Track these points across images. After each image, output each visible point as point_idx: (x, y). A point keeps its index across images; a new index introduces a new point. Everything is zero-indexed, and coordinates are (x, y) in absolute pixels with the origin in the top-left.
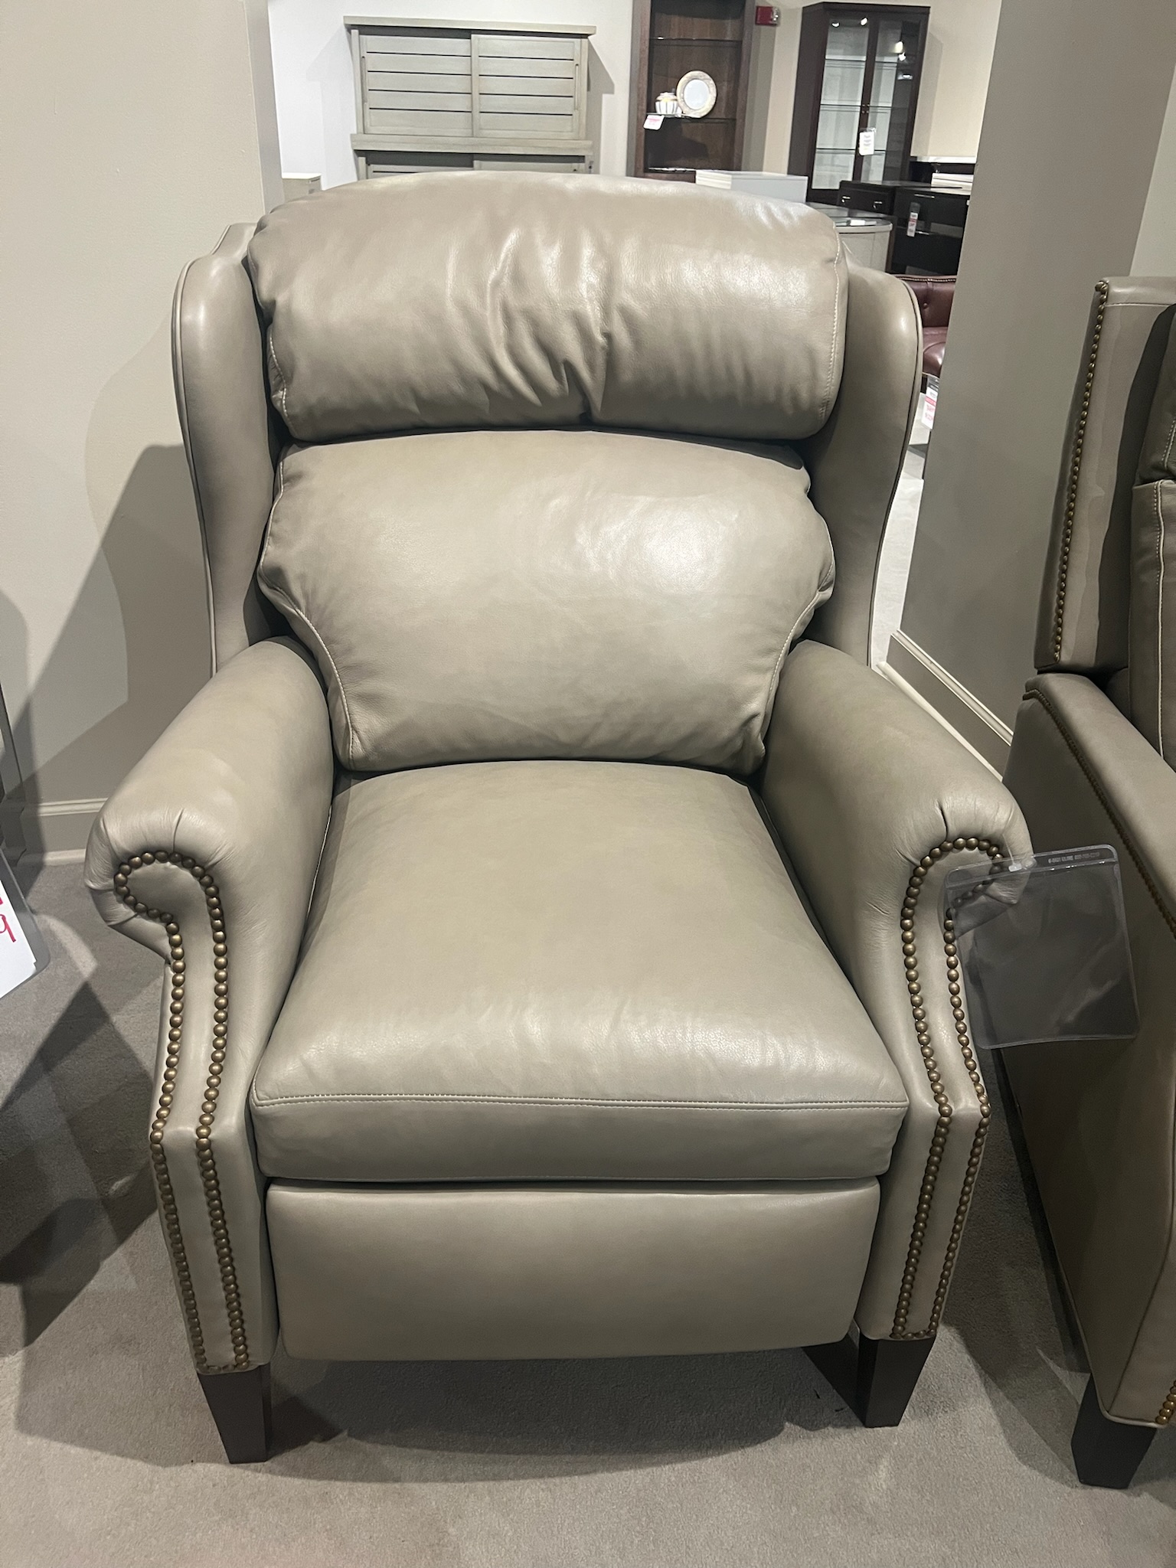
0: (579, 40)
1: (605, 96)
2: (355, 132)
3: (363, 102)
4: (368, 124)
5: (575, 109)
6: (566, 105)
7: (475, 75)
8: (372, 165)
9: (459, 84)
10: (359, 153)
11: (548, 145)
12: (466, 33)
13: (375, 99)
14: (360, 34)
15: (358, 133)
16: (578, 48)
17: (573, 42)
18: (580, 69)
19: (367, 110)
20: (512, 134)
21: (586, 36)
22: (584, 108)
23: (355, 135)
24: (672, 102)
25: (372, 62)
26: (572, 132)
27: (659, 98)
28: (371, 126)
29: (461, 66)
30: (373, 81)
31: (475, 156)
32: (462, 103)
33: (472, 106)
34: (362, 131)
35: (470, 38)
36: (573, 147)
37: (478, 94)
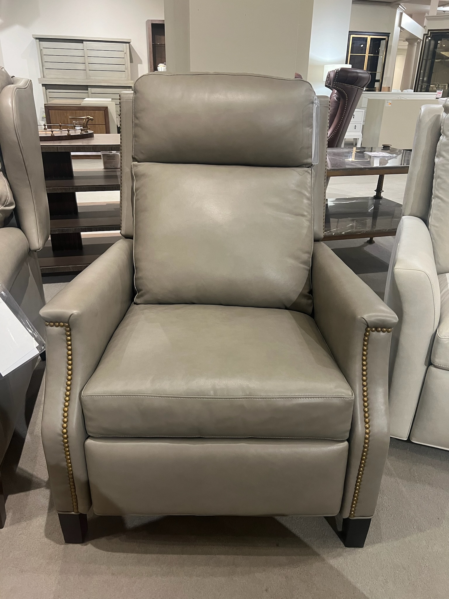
0: (125, 44)
1: (139, 65)
2: (40, 77)
3: (43, 66)
4: (45, 74)
5: (126, 69)
6: (122, 68)
7: (86, 57)
8: (48, 90)
9: (81, 60)
10: (43, 85)
11: (117, 82)
12: (81, 41)
13: (47, 65)
14: (39, 41)
15: (41, 78)
16: (125, 47)
17: (123, 45)
18: (126, 55)
19: (45, 70)
20: (102, 78)
21: (129, 43)
22: (129, 69)
23: (40, 78)
24: (163, 67)
25: (45, 51)
26: (125, 77)
27: (158, 66)
28: (46, 75)
29: (80, 53)
30: (46, 58)
31: (88, 86)
32: (82, 67)
33: (86, 68)
34: (43, 77)
35: (83, 43)
36: (126, 83)
37: (88, 63)
